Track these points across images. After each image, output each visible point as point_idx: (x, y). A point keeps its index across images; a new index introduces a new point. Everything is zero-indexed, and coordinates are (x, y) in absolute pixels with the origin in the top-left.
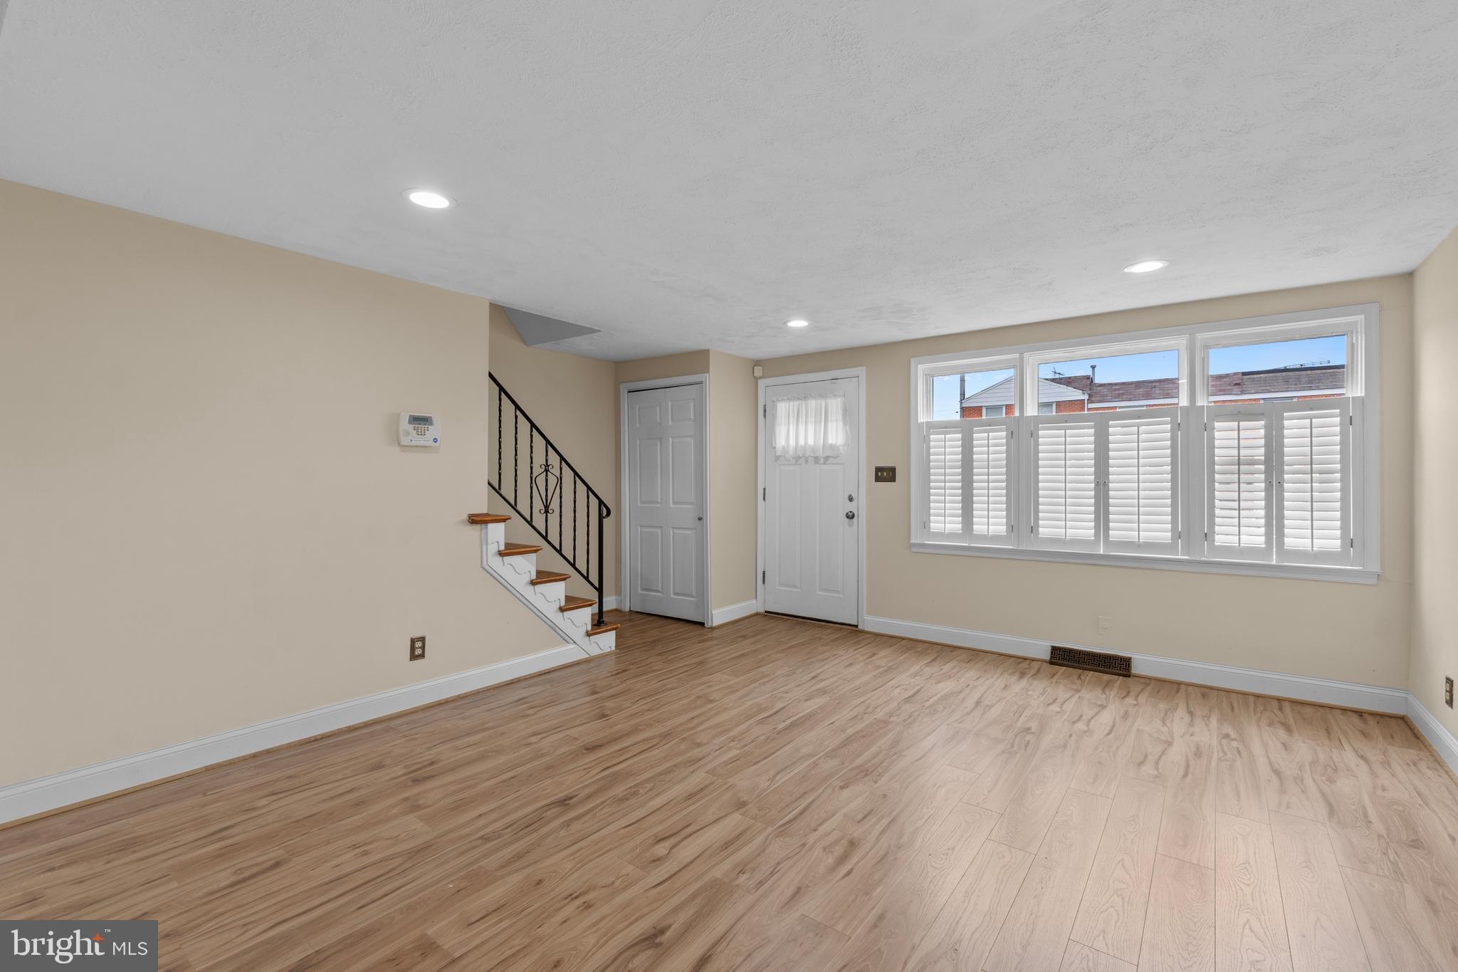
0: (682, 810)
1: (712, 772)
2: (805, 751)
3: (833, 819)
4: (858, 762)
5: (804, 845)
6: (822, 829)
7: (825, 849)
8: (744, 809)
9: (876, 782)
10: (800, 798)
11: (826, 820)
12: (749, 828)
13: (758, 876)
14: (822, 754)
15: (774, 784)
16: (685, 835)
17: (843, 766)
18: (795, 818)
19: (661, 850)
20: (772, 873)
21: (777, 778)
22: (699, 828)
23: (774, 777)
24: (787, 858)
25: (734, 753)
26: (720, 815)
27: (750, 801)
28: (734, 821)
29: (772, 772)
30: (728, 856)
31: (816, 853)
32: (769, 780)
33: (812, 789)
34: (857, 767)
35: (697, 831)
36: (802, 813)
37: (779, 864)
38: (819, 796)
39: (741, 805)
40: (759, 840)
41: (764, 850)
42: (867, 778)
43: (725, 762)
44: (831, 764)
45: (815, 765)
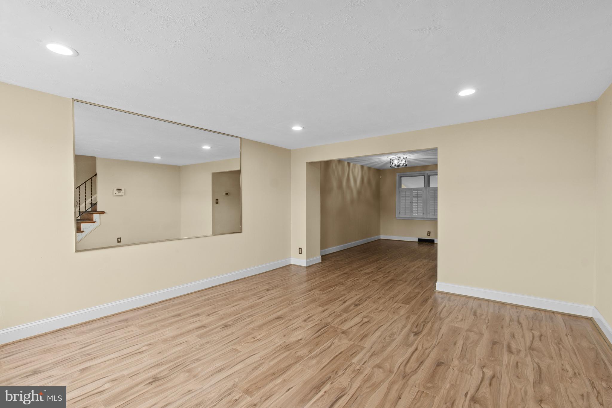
0: (366, 331)
1: (362, 348)
2: (314, 361)
3: (309, 328)
4: (288, 353)
5: (321, 321)
6: (314, 324)
7: (314, 320)
8: (342, 331)
9: (285, 342)
10: (320, 335)
11: (312, 327)
12: (339, 325)
13: (334, 314)
14: (305, 359)
15: (331, 341)
16: (360, 323)
17: (295, 351)
18: (323, 328)
19: (366, 320)
20: (331, 315)
21: (330, 344)
22: (358, 325)
23: (331, 345)
24: (326, 318)
25: (355, 360)
26: (351, 329)
27: (341, 334)
28: (345, 327)
29: (332, 347)
30: (344, 318)
31: (317, 319)
32: (334, 343)
33: (314, 339)
34: (289, 350)
35: (357, 324)
36: (320, 330)
37: (329, 316)
38: (312, 336)
39: (344, 332)
40: (335, 322)
41: (333, 319)
42: (287, 344)
43: (358, 354)
44: (300, 353)
45: (310, 352)
